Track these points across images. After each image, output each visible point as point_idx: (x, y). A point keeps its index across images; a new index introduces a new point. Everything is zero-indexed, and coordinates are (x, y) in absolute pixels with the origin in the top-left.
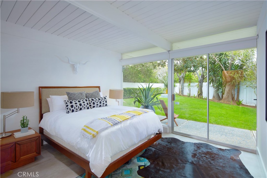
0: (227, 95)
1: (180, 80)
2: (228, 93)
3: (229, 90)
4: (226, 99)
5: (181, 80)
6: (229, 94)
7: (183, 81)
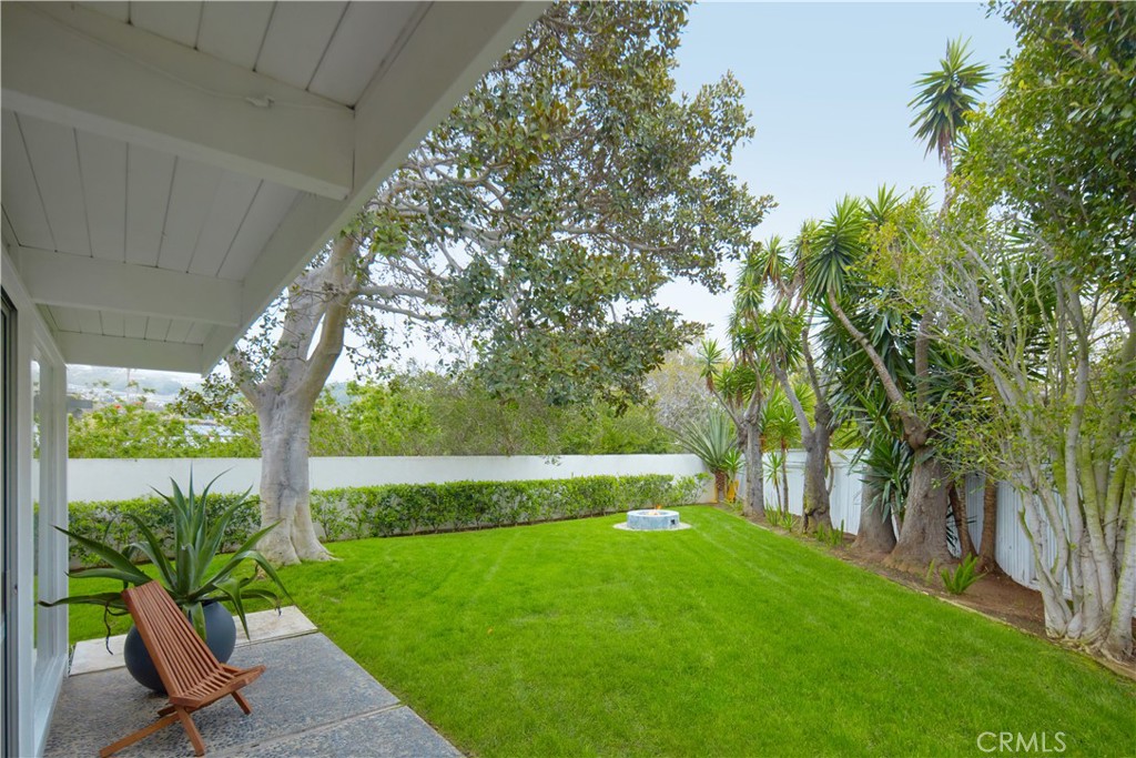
0: (913, 526)
1: (740, 435)
2: (921, 512)
3: (926, 496)
4: (909, 548)
5: (746, 436)
6: (926, 521)
7: (753, 440)
